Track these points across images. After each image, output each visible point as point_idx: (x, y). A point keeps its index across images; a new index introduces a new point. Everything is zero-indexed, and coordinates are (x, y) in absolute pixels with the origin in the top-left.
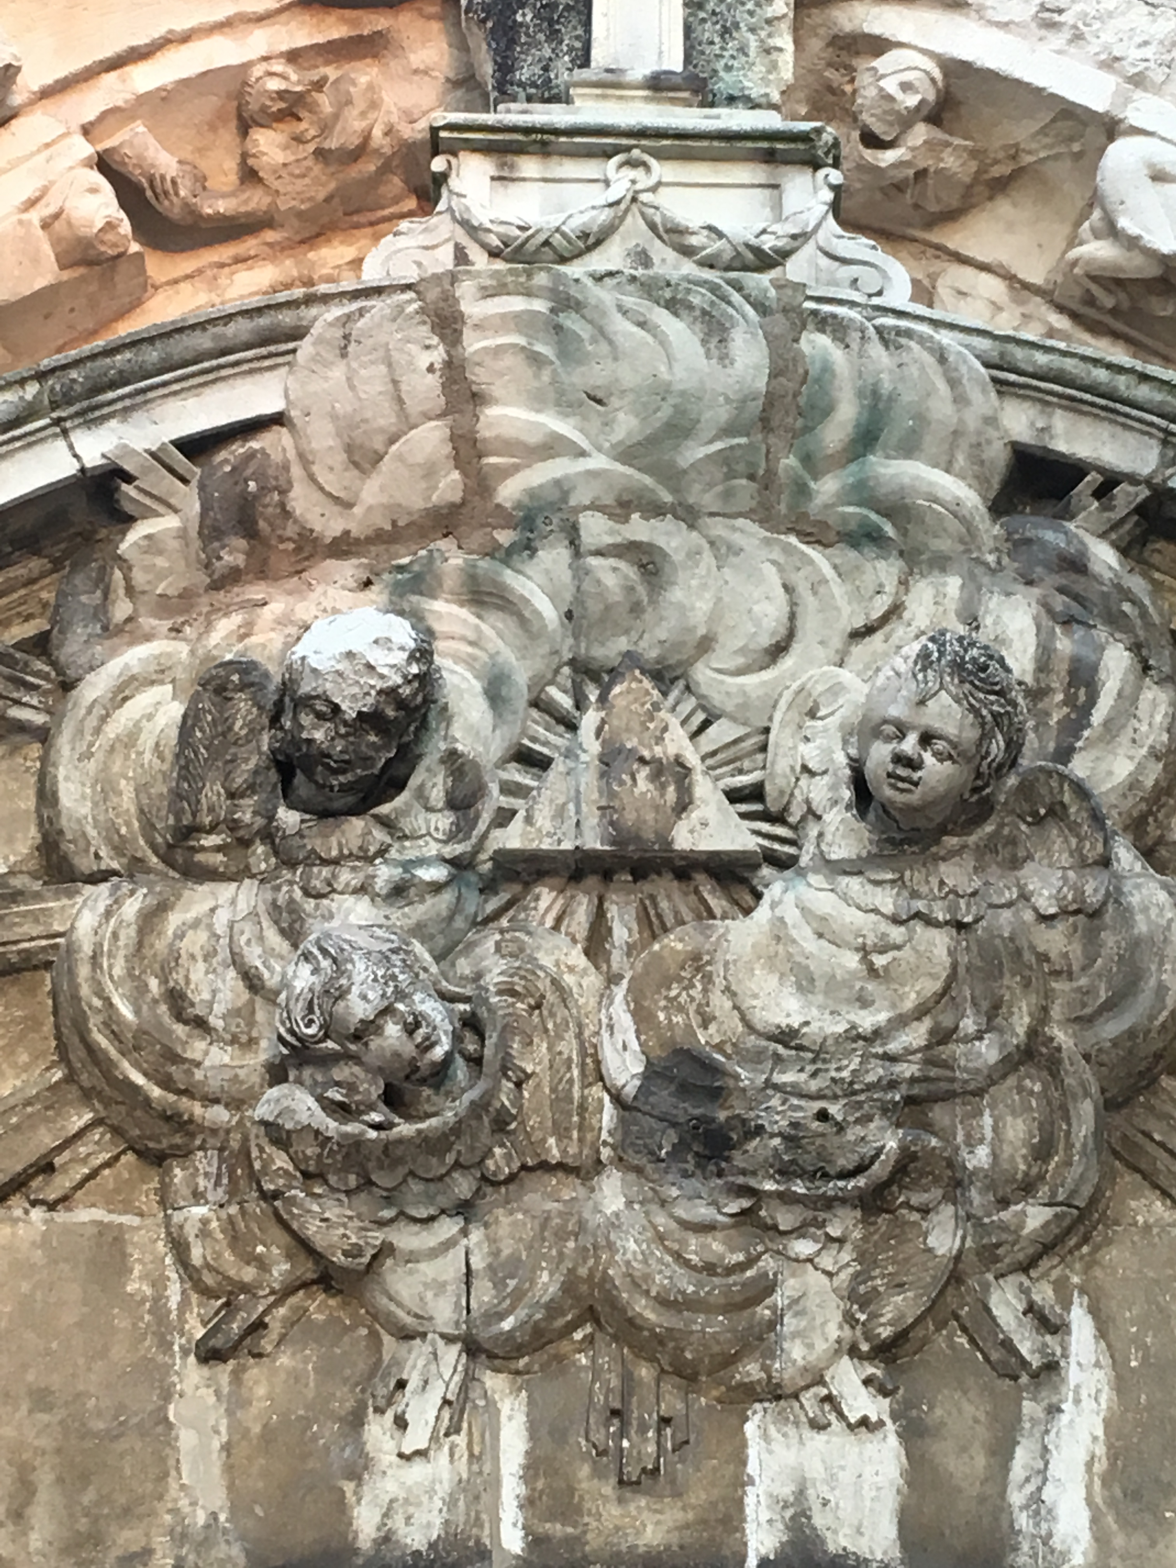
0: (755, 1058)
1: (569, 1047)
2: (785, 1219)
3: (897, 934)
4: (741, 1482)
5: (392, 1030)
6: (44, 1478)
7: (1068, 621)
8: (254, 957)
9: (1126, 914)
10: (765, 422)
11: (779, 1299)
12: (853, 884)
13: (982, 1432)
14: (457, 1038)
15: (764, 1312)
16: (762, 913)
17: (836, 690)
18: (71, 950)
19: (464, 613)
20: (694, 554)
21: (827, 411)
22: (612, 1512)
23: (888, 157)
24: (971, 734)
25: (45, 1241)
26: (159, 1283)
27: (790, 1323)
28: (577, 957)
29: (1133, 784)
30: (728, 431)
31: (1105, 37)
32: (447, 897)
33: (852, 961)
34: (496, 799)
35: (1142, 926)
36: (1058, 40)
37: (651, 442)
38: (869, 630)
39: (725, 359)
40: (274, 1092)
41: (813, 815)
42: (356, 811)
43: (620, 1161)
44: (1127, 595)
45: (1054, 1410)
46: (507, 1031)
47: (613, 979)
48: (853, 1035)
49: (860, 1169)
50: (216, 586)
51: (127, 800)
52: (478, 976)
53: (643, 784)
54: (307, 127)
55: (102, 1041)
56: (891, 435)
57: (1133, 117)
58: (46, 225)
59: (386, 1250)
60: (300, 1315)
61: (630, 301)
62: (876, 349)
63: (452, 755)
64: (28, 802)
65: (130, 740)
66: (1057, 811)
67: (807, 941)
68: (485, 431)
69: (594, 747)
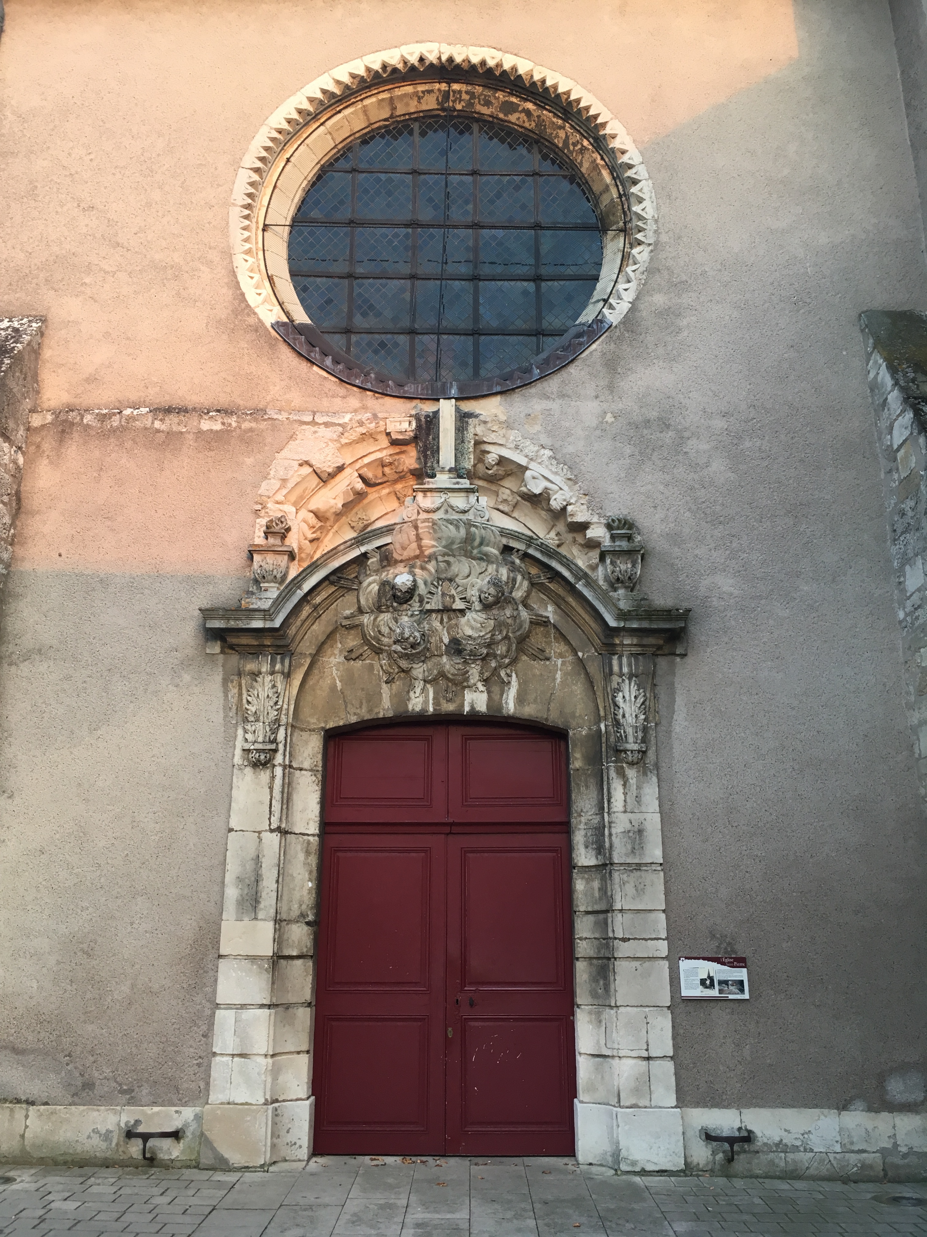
0: (465, 639)
1: (438, 638)
2: (470, 662)
3: (486, 621)
4: (464, 700)
5: (411, 638)
6: (364, 701)
7: (512, 571)
8: (391, 625)
9: (520, 617)
10: (465, 542)
11: (469, 673)
12: (479, 613)
13: (499, 692)
14: (421, 638)
15: (467, 675)
16: (466, 617)
17: (477, 583)
18: (363, 624)
19: (420, 571)
20: (455, 562)
21: (475, 540)
22: (445, 705)
23: (490, 472)
24: (496, 593)
25: (362, 666)
26: (379, 672)
27: (471, 677)
28: (439, 624)
29: (522, 596)
30: (460, 543)
31: (526, 451)
32: (419, 616)
33: (479, 625)
34: (426, 600)
35: (522, 618)
36: (518, 451)
37: (448, 545)
38: (482, 573)
39: (459, 532)
40: (394, 646)
41: (473, 602)
42: (405, 603)
43: (446, 654)
44: (521, 568)
45: (509, 689)
46: (429, 636)
47: (444, 627)
48: (479, 636)
49: (481, 655)
50: (383, 568)
51: (371, 601)
52: (424, 628)
53: (448, 599)
54: (393, 467)
55: (369, 638)
56: (485, 543)
57: (530, 467)
58: (351, 489)
59: (412, 667)
60: (400, 676)
61: (444, 523)
62: (482, 530)
63: (419, 594)
64: (356, 601)
65: (371, 592)
66: (510, 602)
67: (473, 623)
68: (422, 544)
69: (440, 593)
